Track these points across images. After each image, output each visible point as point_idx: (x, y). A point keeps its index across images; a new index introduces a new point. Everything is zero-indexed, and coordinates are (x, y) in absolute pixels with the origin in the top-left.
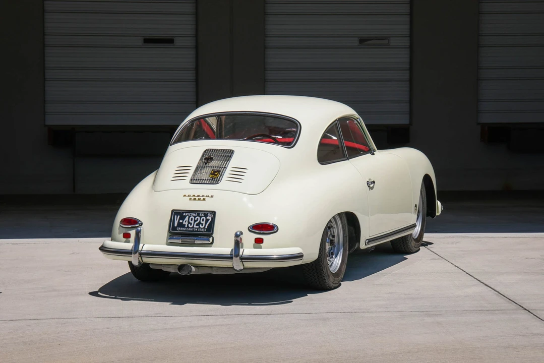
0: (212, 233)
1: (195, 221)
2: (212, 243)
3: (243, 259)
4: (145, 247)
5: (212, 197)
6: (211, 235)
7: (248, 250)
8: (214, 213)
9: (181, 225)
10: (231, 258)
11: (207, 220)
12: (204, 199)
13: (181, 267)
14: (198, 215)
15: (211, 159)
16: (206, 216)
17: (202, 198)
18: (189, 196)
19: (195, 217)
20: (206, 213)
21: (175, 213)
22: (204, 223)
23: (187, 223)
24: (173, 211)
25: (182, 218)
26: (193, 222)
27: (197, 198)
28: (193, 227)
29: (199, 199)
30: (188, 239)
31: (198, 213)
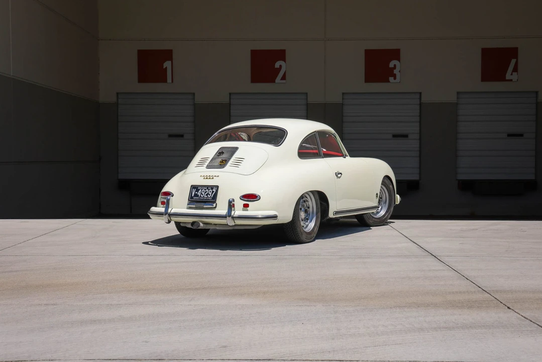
0: (216, 200)
1: (205, 192)
2: (215, 207)
3: (233, 218)
4: (172, 210)
5: (218, 176)
6: (215, 202)
7: (238, 211)
8: (217, 187)
9: (196, 195)
10: (226, 217)
11: (213, 192)
12: (213, 178)
13: (193, 223)
14: (207, 189)
15: (223, 153)
16: (212, 189)
17: (211, 178)
18: (204, 176)
19: (205, 190)
20: (212, 187)
21: (194, 187)
22: (211, 193)
23: (200, 194)
24: (192, 186)
25: (197, 190)
26: (203, 193)
27: (208, 178)
28: (204, 197)
29: (210, 178)
30: (199, 205)
31: (207, 187)
